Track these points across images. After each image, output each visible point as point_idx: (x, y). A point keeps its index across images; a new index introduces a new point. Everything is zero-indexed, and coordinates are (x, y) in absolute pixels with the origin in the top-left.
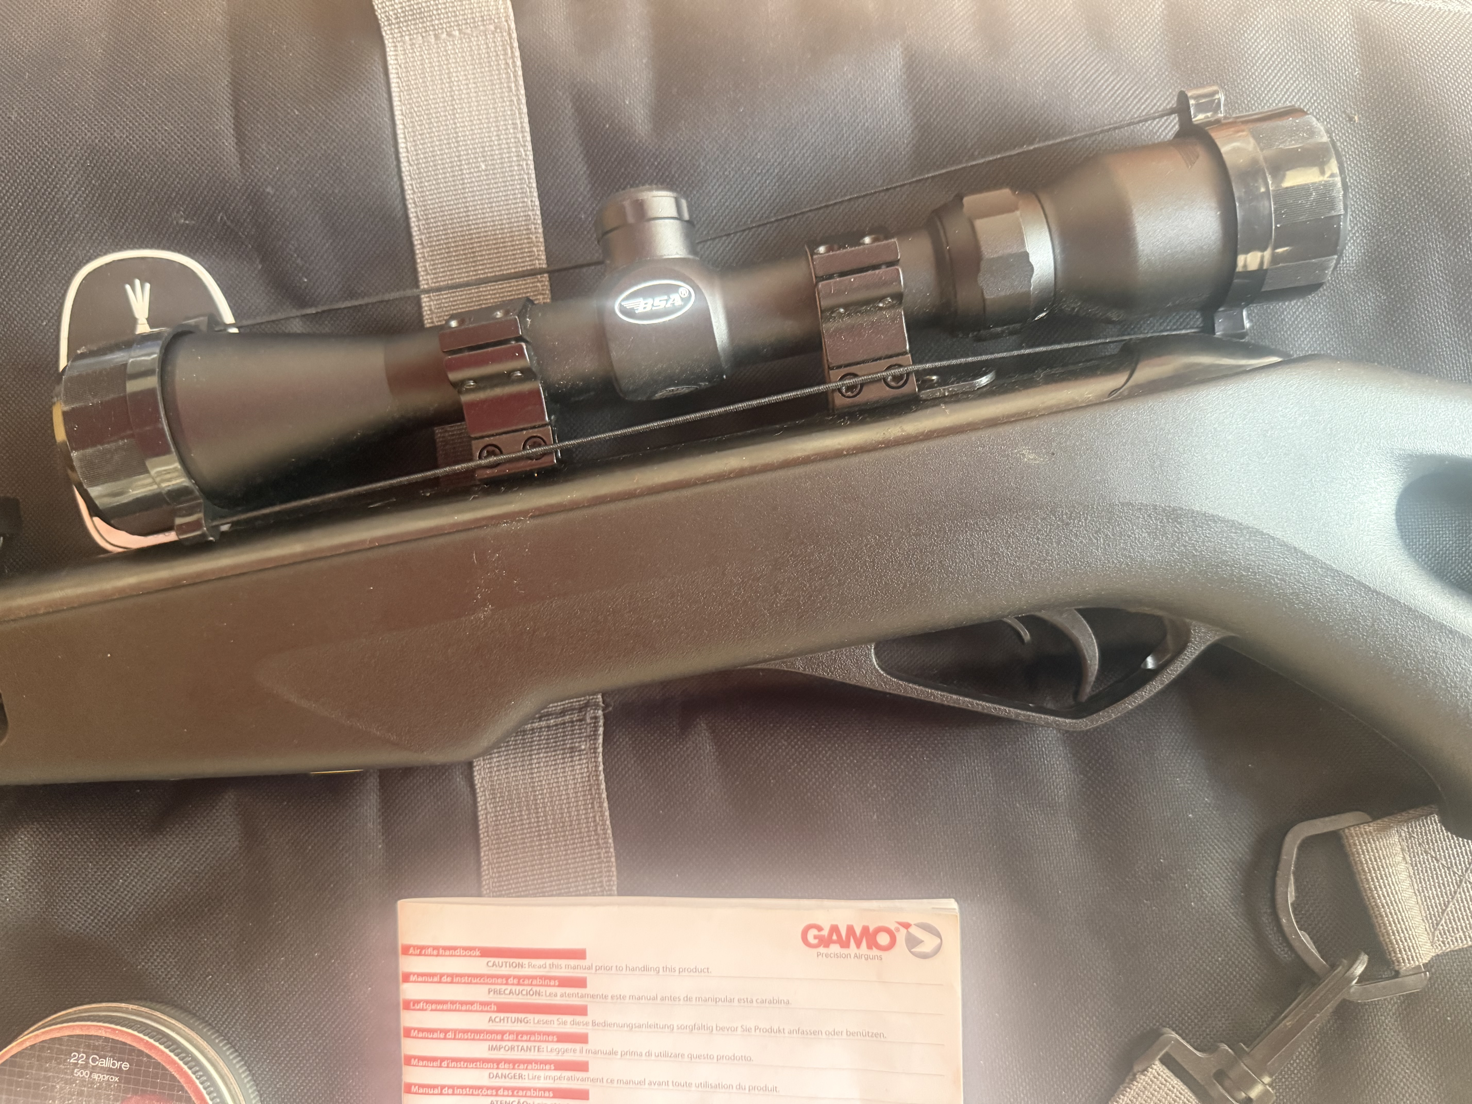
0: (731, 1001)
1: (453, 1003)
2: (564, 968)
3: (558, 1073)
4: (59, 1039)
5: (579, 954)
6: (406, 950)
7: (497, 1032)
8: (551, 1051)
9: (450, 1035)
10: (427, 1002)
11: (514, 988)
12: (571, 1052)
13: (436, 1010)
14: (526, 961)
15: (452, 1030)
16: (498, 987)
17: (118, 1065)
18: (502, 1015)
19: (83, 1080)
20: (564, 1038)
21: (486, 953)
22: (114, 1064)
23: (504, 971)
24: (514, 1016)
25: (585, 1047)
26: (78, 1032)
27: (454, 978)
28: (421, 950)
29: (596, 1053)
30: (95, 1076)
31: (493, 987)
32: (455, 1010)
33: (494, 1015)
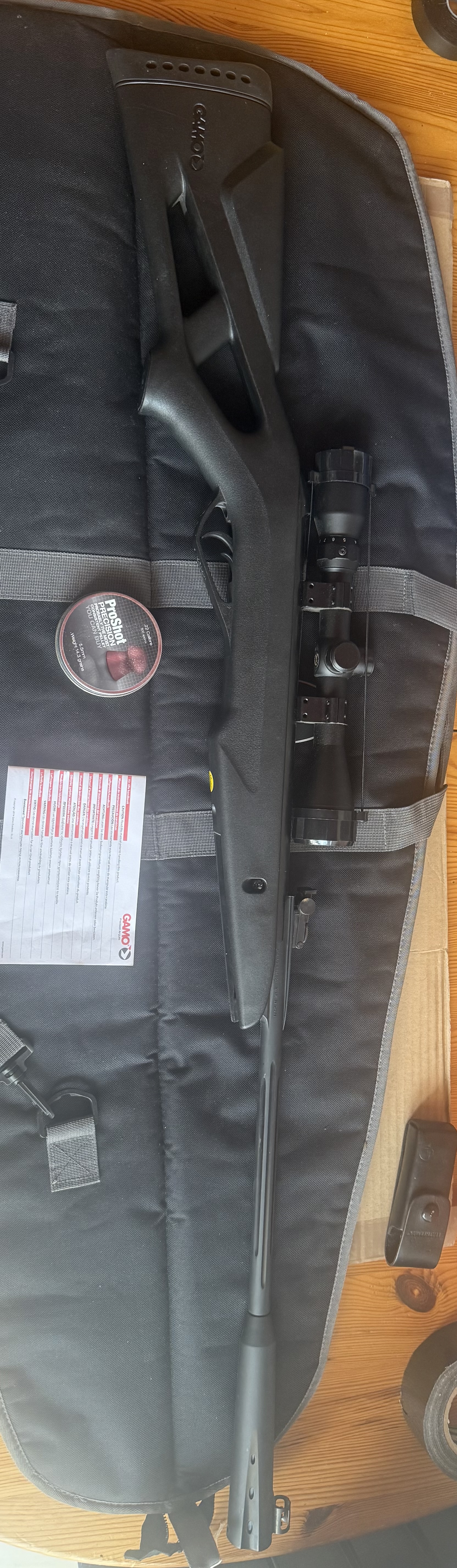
0: (107, 889)
1: (111, 793)
2: (121, 833)
3: (84, 828)
5: (125, 838)
6: (130, 778)
7: (100, 807)
8: (92, 825)
9: (100, 791)
11: (115, 814)
12: (91, 834)
13: (108, 787)
14: (124, 819)
16: (115, 809)
18: (105, 810)
20: (97, 830)
21: (128, 806)
23: (121, 812)
24: (105, 814)
25: (93, 838)
27: (119, 794)
28: (130, 783)
29: (91, 841)
31: (115, 807)
32: (108, 794)
33: (105, 807)
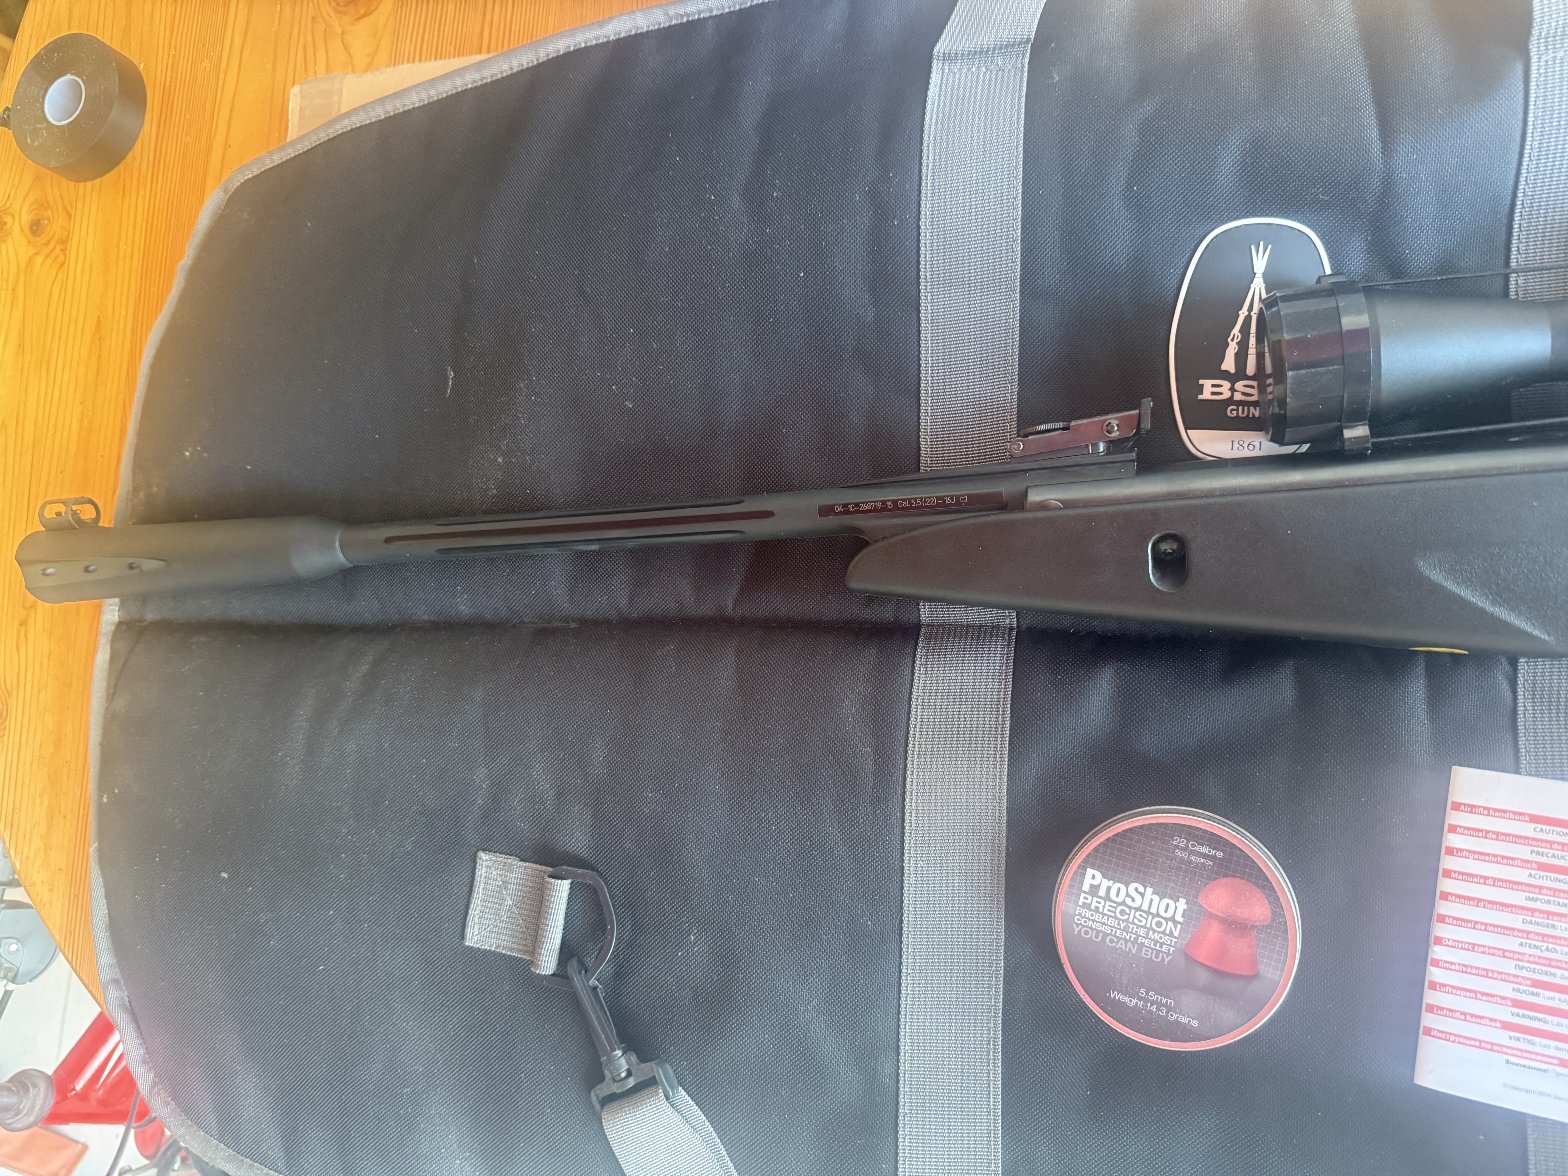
1: (1494, 856)
4: (1166, 825)
6: (1457, 806)
7: (1535, 887)
9: (1489, 882)
10: (1470, 851)
11: (1556, 852)
13: (1478, 859)
15: (1491, 878)
16: (1541, 850)
17: (1213, 852)
18: (1542, 873)
19: (1182, 859)
21: (1535, 819)
22: (1210, 851)
23: (1550, 837)
24: (1553, 875)
26: (1181, 822)
27: (1500, 836)
28: (1472, 809)
30: (1193, 858)
31: (1536, 849)
32: (1497, 863)
33: (1533, 872)
